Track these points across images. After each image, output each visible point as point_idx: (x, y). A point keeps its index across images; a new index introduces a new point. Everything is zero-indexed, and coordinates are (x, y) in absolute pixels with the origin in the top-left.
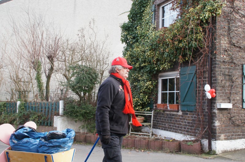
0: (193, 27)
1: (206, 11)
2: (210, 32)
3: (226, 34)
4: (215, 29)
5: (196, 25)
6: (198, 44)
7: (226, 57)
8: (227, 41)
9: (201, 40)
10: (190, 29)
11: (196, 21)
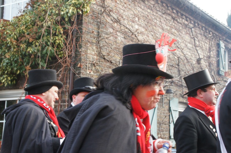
0: (50, 25)
1: (70, 5)
2: (74, 36)
3: (95, 42)
4: (81, 32)
5: (55, 23)
6: (56, 52)
7: (93, 74)
8: (95, 52)
9: (60, 45)
10: (45, 28)
11: (55, 16)
